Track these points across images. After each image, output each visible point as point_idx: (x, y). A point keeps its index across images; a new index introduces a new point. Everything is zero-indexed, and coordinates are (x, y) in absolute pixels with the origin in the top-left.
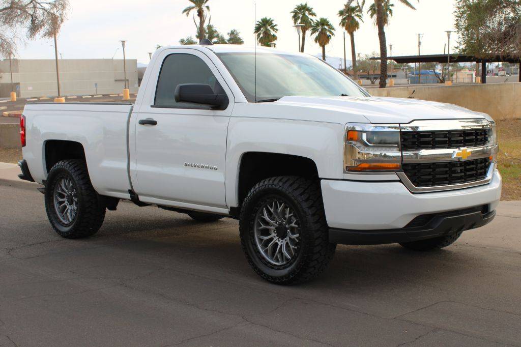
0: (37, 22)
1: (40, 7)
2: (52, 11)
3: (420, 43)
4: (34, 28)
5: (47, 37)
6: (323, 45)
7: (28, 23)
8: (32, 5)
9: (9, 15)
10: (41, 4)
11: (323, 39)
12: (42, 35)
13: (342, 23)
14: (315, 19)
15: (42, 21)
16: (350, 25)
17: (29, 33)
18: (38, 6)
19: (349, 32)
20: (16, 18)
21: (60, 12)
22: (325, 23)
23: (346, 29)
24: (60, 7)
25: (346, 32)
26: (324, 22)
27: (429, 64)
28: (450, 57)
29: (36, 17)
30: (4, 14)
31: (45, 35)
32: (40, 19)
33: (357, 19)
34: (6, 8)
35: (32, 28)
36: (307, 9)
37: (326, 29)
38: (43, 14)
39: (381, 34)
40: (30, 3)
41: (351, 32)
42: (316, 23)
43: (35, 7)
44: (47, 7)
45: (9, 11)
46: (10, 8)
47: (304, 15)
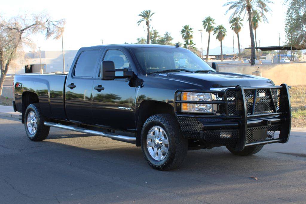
0: (50, 31)
2: (58, 26)
3: (280, 39)
4: (49, 35)
6: (221, 40)
7: (45, 32)
8: (47, 23)
9: (35, 28)
10: (53, 22)
11: (220, 37)
12: (52, 38)
13: (231, 28)
14: (215, 26)
15: (53, 31)
16: (237, 29)
17: (46, 38)
18: (51, 23)
19: (236, 32)
20: (39, 30)
21: (63, 26)
22: (222, 28)
24: (62, 23)
25: (234, 32)
26: (220, 28)
29: (50, 29)
31: (54, 39)
32: (52, 30)
33: (240, 25)
34: (33, 25)
35: (47, 35)
36: (211, 20)
37: (222, 31)
38: (54, 27)
39: (251, 34)
40: (47, 21)
41: (237, 33)
42: (216, 28)
43: (49, 24)
44: (56, 23)
45: (35, 26)
46: (36, 24)
47: (209, 23)
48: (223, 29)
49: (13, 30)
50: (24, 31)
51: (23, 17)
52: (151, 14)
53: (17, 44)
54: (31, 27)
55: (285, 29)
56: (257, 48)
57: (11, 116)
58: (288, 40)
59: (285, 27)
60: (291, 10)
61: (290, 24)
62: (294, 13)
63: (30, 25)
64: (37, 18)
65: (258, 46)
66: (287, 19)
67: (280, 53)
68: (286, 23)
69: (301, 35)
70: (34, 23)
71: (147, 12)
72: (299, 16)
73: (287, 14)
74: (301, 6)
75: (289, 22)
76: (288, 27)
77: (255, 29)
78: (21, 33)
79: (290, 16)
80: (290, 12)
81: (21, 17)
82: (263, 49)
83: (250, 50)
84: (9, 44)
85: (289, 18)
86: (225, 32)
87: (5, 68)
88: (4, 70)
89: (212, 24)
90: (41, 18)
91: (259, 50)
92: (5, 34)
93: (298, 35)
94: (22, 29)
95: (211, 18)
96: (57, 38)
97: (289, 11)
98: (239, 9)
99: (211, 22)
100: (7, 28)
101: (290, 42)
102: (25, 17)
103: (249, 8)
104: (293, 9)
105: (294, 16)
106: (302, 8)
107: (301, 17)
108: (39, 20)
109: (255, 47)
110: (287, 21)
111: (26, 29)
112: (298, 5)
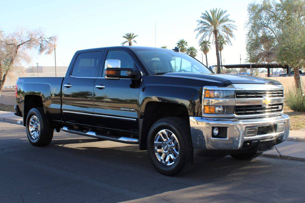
0: (43, 47)
1: (45, 40)
2: (50, 42)
3: (241, 59)
4: (42, 50)
5: (47, 54)
7: (39, 47)
8: (40, 39)
9: (29, 44)
10: (45, 39)
12: (45, 53)
13: (201, 49)
14: (187, 47)
16: (205, 50)
17: (39, 53)
19: (204, 53)
20: (33, 45)
21: (54, 42)
23: (203, 52)
24: (54, 40)
25: (203, 53)
26: (192, 49)
27: (244, 69)
28: (252, 65)
29: (43, 45)
30: (27, 43)
32: (45, 46)
33: (208, 47)
34: (28, 41)
35: (41, 50)
36: (184, 43)
37: (193, 52)
38: (46, 43)
39: (217, 54)
40: (40, 38)
41: (206, 54)
42: (188, 49)
43: (42, 40)
44: (48, 40)
45: (29, 42)
46: (30, 41)
47: (182, 45)
48: (194, 50)
49: (11, 45)
50: (20, 46)
51: (19, 34)
52: (134, 36)
53: (13, 57)
54: (26, 43)
55: (246, 48)
56: (222, 66)
57: (4, 119)
58: (248, 58)
59: (246, 47)
60: (251, 32)
61: (250, 44)
62: (254, 34)
63: (25, 41)
64: (32, 35)
65: (223, 65)
66: (248, 39)
67: (241, 71)
68: (247, 43)
69: (260, 53)
70: (29, 39)
71: (130, 35)
72: (259, 37)
73: (248, 35)
74: (260, 29)
75: (249, 43)
76: (249, 47)
77: (221, 50)
78: (17, 48)
79: (250, 37)
80: (251, 34)
81: (17, 34)
82: (227, 67)
83: (217, 67)
84: (7, 57)
85: (250, 39)
86: (196, 53)
87: (3, 78)
88: (2, 80)
89: (185, 46)
90: (35, 35)
91: (223, 67)
92: (3, 49)
93: (257, 53)
94: (18, 44)
95: (184, 41)
96: (49, 53)
97: (249, 33)
98: (208, 33)
99: (184, 44)
100: (5, 43)
101: (250, 59)
102: (21, 34)
103: (216, 32)
104: (253, 31)
105: (254, 37)
106: (261, 30)
107: (260, 38)
108: (33, 37)
109: (221, 65)
110: (248, 42)
111: (22, 44)
112: (257, 28)
